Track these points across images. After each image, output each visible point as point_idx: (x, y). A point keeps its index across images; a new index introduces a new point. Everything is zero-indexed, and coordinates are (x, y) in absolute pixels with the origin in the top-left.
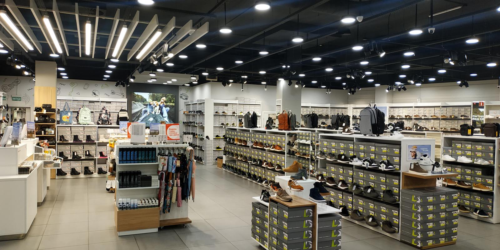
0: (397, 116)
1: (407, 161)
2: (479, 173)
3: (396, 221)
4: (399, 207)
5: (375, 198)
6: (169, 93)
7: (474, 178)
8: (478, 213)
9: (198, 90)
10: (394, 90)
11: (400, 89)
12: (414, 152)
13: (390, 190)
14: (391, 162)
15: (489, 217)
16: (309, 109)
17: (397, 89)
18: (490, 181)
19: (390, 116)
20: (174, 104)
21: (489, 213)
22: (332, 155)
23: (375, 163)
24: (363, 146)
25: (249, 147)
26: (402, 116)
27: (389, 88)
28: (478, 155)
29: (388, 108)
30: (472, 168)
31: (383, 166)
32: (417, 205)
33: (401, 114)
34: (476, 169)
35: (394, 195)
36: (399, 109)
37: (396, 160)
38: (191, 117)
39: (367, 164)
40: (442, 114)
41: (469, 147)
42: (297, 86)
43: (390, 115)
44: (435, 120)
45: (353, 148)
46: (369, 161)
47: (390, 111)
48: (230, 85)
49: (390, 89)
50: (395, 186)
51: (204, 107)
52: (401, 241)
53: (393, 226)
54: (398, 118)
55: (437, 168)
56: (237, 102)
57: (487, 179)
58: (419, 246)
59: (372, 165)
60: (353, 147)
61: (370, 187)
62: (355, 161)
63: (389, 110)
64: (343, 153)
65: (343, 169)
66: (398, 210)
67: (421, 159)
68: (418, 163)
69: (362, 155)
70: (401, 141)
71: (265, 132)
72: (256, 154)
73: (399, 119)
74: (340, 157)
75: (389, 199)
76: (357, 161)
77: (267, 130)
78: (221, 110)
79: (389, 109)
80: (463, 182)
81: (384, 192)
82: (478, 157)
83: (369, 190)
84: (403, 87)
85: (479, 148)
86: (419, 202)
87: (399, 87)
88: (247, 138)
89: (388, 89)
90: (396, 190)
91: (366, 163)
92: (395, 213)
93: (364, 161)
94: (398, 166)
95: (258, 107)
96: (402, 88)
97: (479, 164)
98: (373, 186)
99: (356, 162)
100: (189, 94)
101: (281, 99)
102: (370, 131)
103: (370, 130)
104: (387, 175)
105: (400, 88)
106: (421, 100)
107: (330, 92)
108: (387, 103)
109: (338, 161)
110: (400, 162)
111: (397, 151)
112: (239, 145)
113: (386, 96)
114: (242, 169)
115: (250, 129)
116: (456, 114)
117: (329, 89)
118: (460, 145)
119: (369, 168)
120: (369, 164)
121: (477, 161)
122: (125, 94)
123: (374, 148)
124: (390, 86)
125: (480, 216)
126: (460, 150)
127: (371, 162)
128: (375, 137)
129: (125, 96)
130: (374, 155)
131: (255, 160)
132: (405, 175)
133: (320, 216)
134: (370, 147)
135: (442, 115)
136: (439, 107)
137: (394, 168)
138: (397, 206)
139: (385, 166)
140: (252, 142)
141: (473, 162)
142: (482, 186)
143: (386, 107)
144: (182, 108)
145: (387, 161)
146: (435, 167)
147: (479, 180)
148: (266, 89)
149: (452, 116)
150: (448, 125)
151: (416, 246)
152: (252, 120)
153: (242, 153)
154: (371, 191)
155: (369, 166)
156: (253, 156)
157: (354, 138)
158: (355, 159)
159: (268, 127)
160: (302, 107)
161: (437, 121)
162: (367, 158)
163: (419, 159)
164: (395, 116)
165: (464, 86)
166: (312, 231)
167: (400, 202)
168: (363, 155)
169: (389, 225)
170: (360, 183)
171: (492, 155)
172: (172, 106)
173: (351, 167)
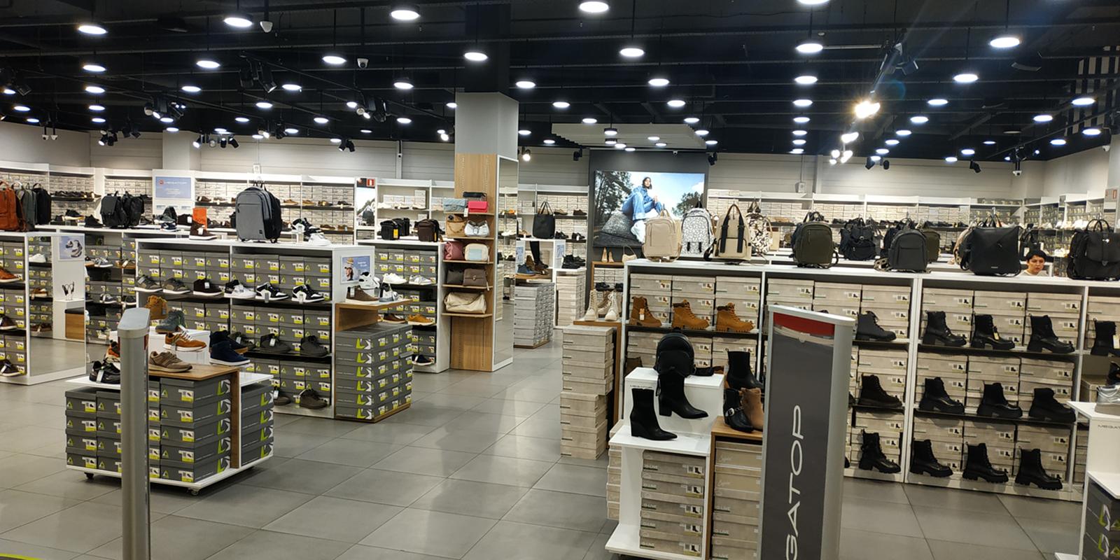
0: (215, 199)
1: (341, 284)
2: (416, 298)
3: (324, 387)
4: (330, 363)
5: (283, 355)
7: (409, 308)
8: (418, 361)
10: (211, 145)
11: (225, 144)
12: (350, 268)
13: (314, 336)
14: (314, 288)
15: (432, 364)
17: (218, 142)
18: (431, 310)
19: (199, 198)
21: (431, 358)
22: (177, 283)
23: (281, 292)
24: (252, 262)
26: (224, 200)
27: (202, 139)
28: (414, 271)
29: (193, 181)
30: (405, 292)
31: (302, 295)
32: (366, 353)
33: (223, 196)
34: (411, 292)
35: (321, 344)
36: (219, 183)
37: (324, 283)
39: (267, 295)
40: (305, 197)
41: (400, 257)
43: (199, 195)
44: (291, 209)
45: (229, 266)
46: (269, 289)
47: (198, 187)
49: (204, 142)
50: (323, 328)
52: (337, 419)
53: (321, 396)
54: (218, 204)
55: (387, 293)
57: (428, 306)
58: (370, 418)
59: (277, 295)
60: (227, 264)
61: (271, 336)
62: (238, 290)
63: (197, 185)
64: (204, 277)
65: (205, 309)
66: (329, 367)
67: (362, 280)
68: (359, 286)
69: (250, 278)
70: (331, 251)
73: (219, 206)
74: (199, 285)
75: (313, 352)
76: (242, 291)
79: (196, 183)
80: (393, 315)
81: (303, 341)
82: (415, 274)
83: (273, 342)
84: (231, 139)
85: (416, 258)
86: (368, 348)
87: (224, 139)
89: (199, 141)
90: (324, 335)
91: (264, 292)
92: (324, 374)
93: (260, 289)
94: (328, 294)
96: (230, 142)
97: (417, 284)
98: (276, 334)
99: (241, 293)
102: (261, 233)
103: (260, 231)
104: (306, 312)
105: (225, 141)
106: (261, 167)
107: (54, 137)
108: (191, 169)
109: (195, 293)
110: (331, 286)
111: (325, 268)
113: (189, 156)
116: (330, 199)
117: (52, 129)
118: (386, 255)
119: (270, 302)
120: (270, 293)
121: (413, 280)
123: (277, 264)
124: (202, 136)
125: (419, 364)
126: (385, 264)
127: (274, 290)
128: (268, 244)
130: (277, 277)
132: (341, 308)
133: (245, 389)
134: (269, 262)
135: (305, 199)
136: (299, 183)
137: (322, 297)
138: (328, 361)
139: (305, 295)
141: (408, 282)
142: (422, 318)
143: (190, 178)
145: (306, 287)
146: (384, 291)
147: (416, 309)
149: (322, 202)
150: (315, 218)
151: (364, 419)
154: (276, 342)
155: (271, 297)
157: (229, 247)
158: (237, 288)
161: (295, 212)
162: (265, 284)
163: (356, 279)
164: (209, 198)
165: (347, 149)
166: (230, 418)
167: (332, 355)
168: (253, 279)
169: (313, 398)
170: (248, 331)
171: (434, 269)
173: (226, 303)
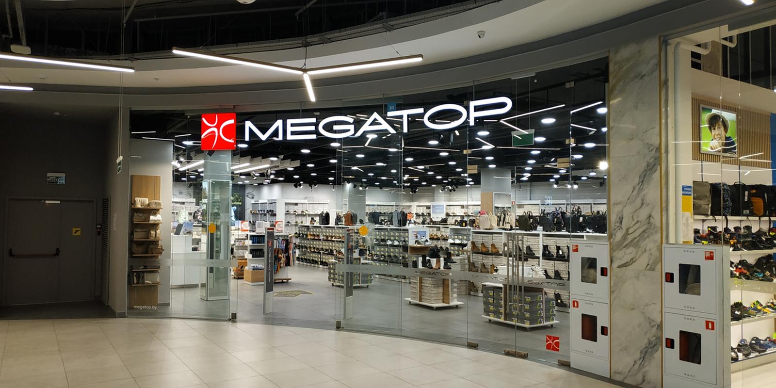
1: (412, 239)
6: (236, 193)
9: (265, 190)
14: (405, 241)
16: (375, 207)
20: (240, 203)
25: (320, 240)
33: (456, 212)
36: (452, 207)
38: (259, 216)
42: (361, 188)
43: (446, 212)
47: (445, 209)
48: (302, 187)
51: (275, 207)
56: (306, 201)
61: (395, 256)
67: (421, 238)
69: (392, 238)
71: (334, 227)
72: (327, 245)
77: (335, 226)
78: (292, 209)
79: (444, 207)
88: (319, 233)
94: (408, 243)
95: (326, 205)
98: (397, 255)
100: (255, 193)
101: (348, 199)
110: (409, 240)
111: (408, 234)
112: (313, 239)
114: (314, 259)
115: (322, 226)
122: (192, 194)
129: (192, 196)
131: (327, 250)
132: (411, 247)
140: (323, 236)
144: (249, 208)
148: (333, 190)
152: (325, 218)
153: (314, 246)
156: (324, 247)
159: (337, 224)
160: (367, 205)
172: (240, 205)
